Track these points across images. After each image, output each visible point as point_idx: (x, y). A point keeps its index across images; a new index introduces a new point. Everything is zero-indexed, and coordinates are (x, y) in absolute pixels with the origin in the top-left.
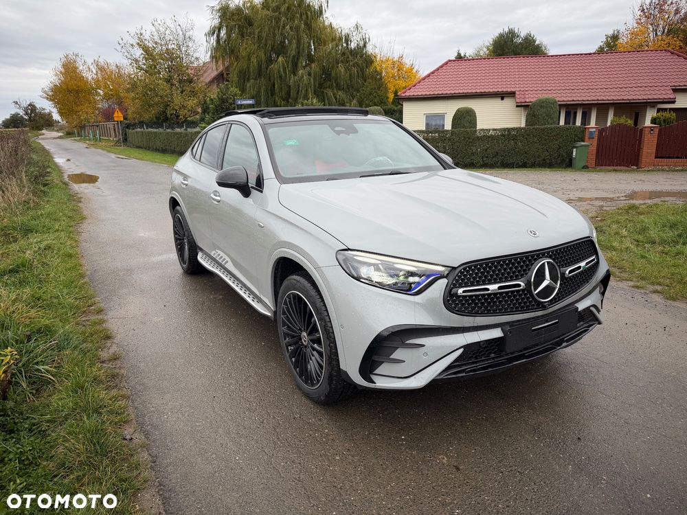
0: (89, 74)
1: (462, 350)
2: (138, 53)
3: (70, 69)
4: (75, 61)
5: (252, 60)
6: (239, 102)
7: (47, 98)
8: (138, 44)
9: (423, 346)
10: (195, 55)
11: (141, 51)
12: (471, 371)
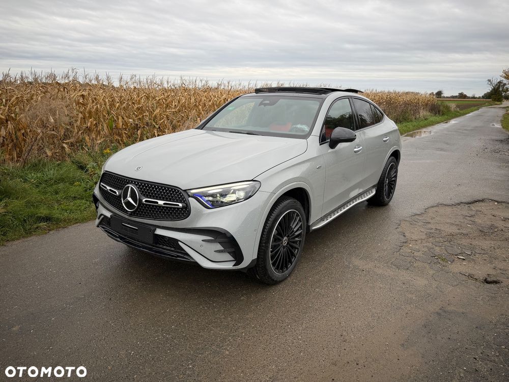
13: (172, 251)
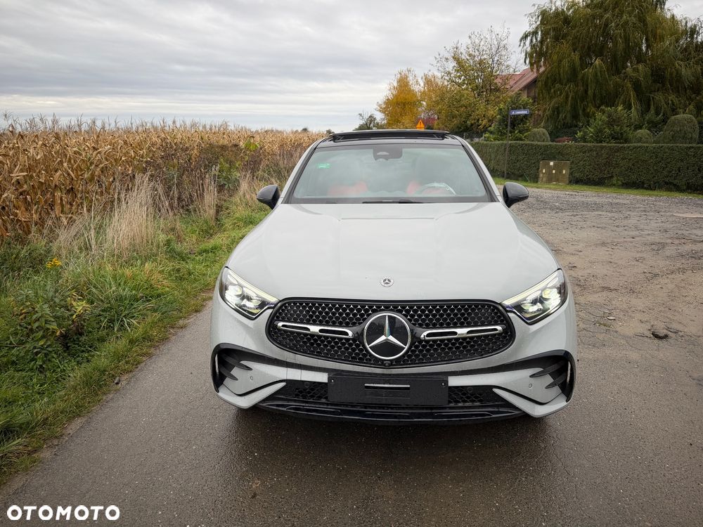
0: (418, 87)
1: (283, 384)
2: (451, 65)
3: (403, 83)
4: (407, 77)
5: (563, 63)
6: (513, 113)
7: (380, 111)
8: (453, 58)
9: (249, 369)
10: (505, 64)
11: (454, 64)
12: (293, 409)
13: (470, 407)
